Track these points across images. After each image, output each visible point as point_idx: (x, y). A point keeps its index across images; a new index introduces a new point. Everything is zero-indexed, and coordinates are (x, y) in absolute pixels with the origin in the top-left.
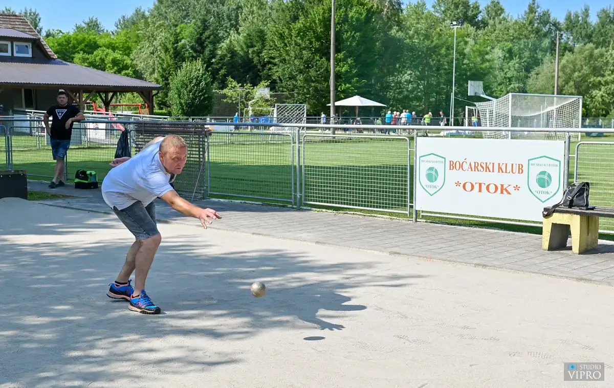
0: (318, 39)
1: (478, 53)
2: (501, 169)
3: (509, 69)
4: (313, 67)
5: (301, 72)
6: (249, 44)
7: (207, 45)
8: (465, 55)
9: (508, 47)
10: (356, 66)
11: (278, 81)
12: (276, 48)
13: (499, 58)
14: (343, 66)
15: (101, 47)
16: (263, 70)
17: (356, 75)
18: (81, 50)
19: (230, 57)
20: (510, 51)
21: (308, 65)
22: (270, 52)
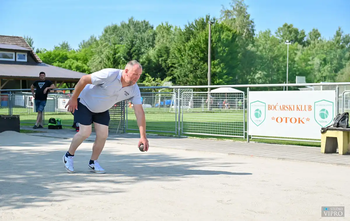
0: (202, 52)
1: (303, 60)
2: (299, 109)
3: (324, 71)
4: (199, 69)
5: (191, 72)
6: (160, 56)
7: (134, 56)
8: (295, 61)
9: (323, 58)
10: (226, 68)
11: (177, 78)
12: (176, 58)
13: (317, 64)
14: (218, 68)
15: (69, 59)
16: (168, 71)
17: (226, 74)
18: (57, 60)
19: (148, 63)
20: (325, 60)
21: (196, 68)
22: (173, 60)
